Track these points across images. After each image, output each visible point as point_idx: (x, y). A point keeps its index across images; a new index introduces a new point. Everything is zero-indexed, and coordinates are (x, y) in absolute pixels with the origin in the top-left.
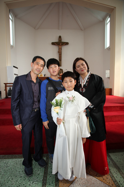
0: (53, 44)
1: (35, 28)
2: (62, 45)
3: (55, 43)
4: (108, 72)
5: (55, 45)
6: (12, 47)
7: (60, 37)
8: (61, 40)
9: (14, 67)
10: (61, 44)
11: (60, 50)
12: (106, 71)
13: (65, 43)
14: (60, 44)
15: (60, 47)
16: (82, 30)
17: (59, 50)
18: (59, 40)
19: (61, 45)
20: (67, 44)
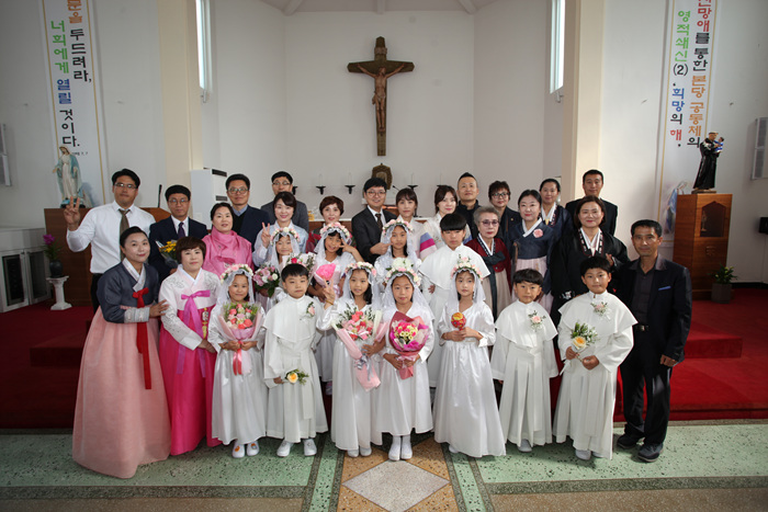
0: (354, 68)
1: (283, 10)
2: (388, 72)
3: (362, 64)
5: (362, 72)
6: (205, 96)
7: (380, 42)
8: (384, 55)
9: (215, 172)
10: (383, 71)
11: (379, 94)
13: (401, 63)
14: (380, 67)
15: (379, 81)
16: (466, 11)
17: (376, 92)
18: (376, 55)
19: (384, 75)
20: (407, 67)
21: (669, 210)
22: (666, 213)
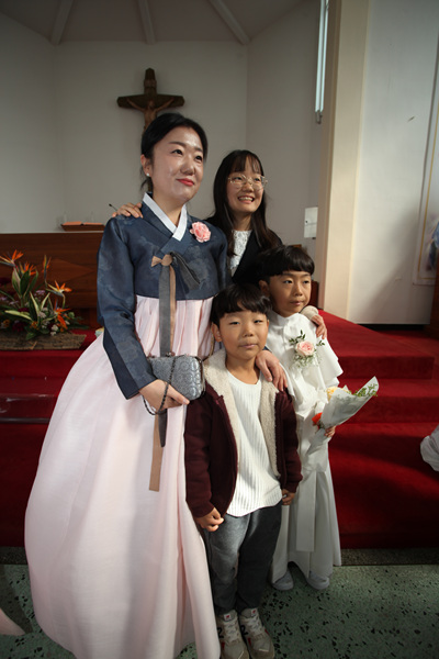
0: (124, 102)
2: (156, 107)
3: (131, 98)
4: (312, 215)
5: (131, 107)
7: (150, 74)
8: (155, 89)
10: (151, 104)
12: (307, 210)
13: (170, 97)
15: (147, 115)
16: (239, 42)
17: (145, 127)
18: (146, 88)
19: (152, 109)
21: (433, 245)
22: (429, 247)
